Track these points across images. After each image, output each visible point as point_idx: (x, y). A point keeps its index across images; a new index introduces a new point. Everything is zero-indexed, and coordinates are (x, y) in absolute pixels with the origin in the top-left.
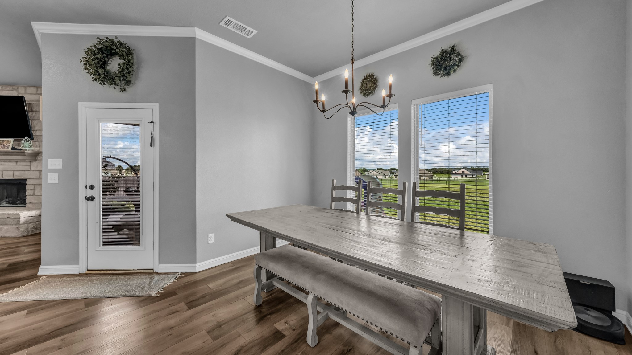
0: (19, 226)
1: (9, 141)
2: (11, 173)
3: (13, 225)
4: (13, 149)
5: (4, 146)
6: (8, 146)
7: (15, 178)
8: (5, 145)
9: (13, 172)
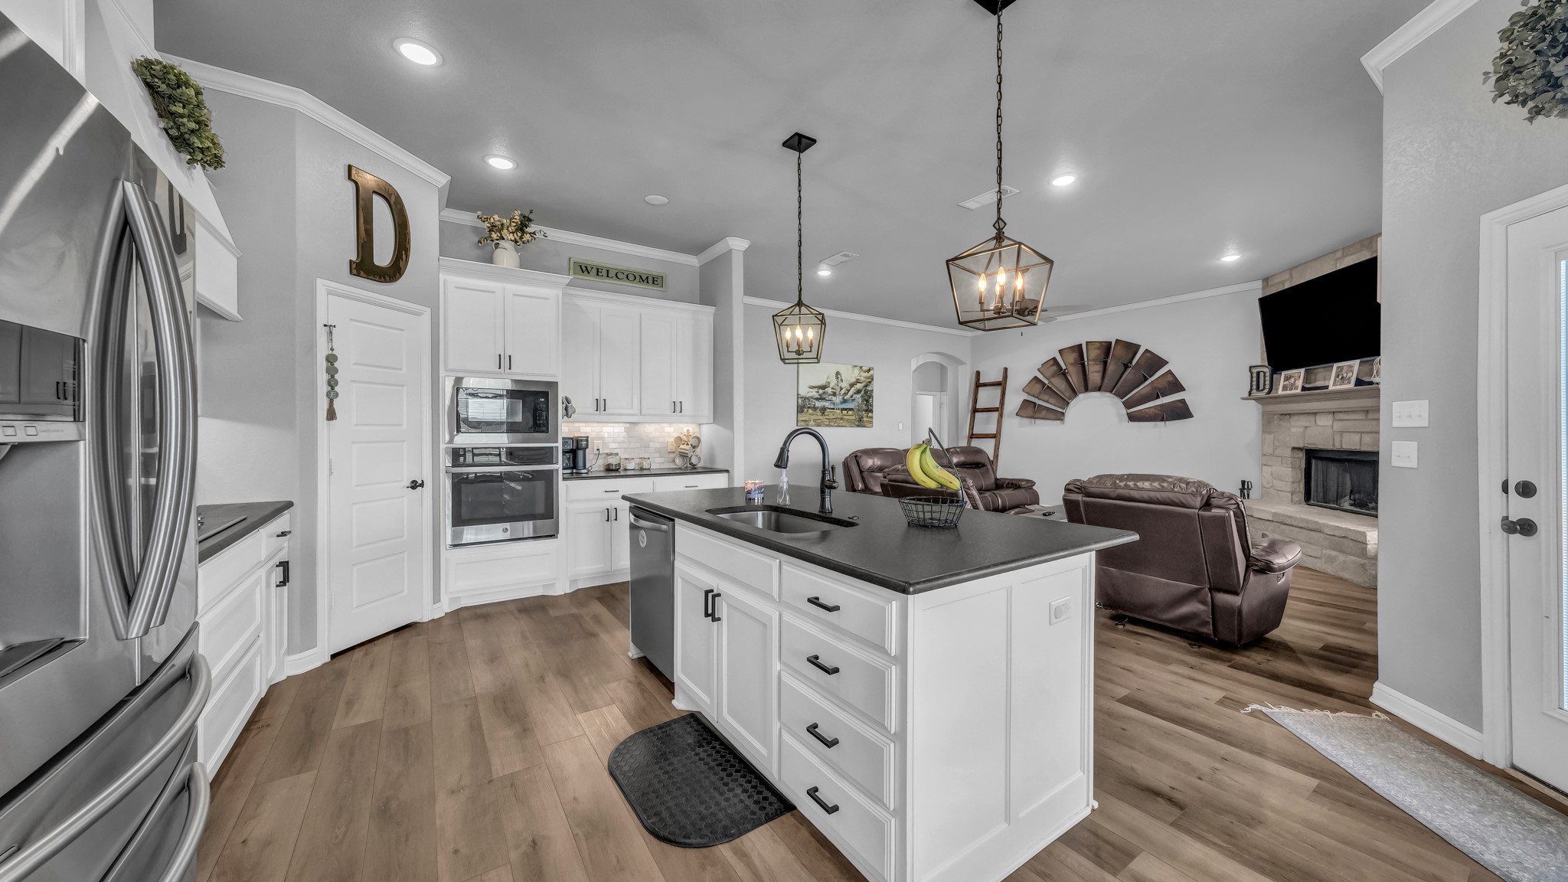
0: (1366, 561)
1: (1350, 366)
2: (1356, 438)
3: (1353, 555)
4: (1359, 382)
5: (1342, 378)
6: (1349, 378)
7: (1363, 449)
8: (1345, 375)
9: (1359, 435)
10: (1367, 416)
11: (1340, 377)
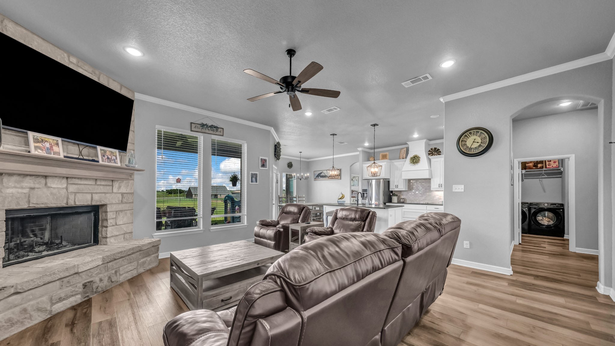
10: (96, 183)
11: (106, 157)
